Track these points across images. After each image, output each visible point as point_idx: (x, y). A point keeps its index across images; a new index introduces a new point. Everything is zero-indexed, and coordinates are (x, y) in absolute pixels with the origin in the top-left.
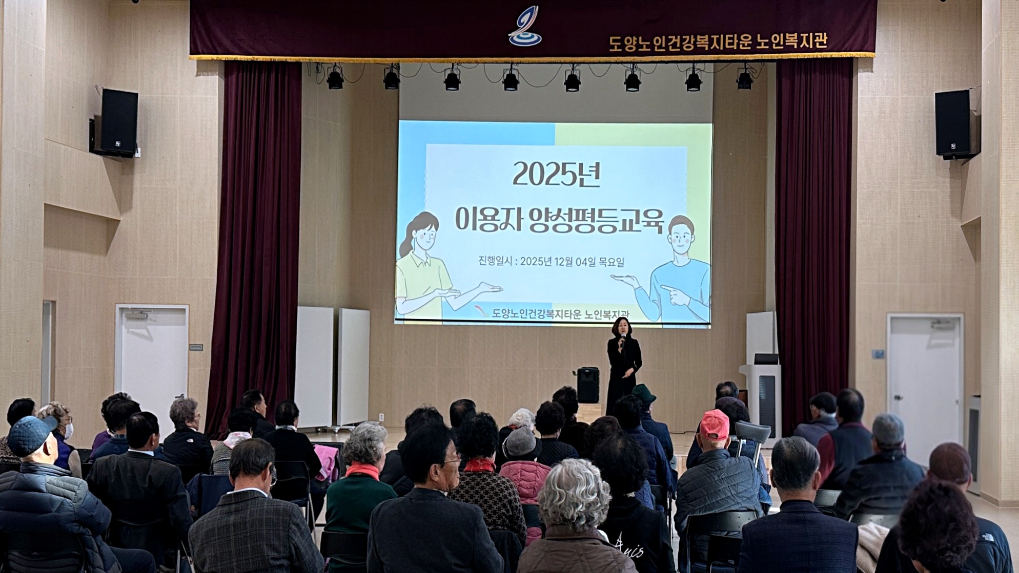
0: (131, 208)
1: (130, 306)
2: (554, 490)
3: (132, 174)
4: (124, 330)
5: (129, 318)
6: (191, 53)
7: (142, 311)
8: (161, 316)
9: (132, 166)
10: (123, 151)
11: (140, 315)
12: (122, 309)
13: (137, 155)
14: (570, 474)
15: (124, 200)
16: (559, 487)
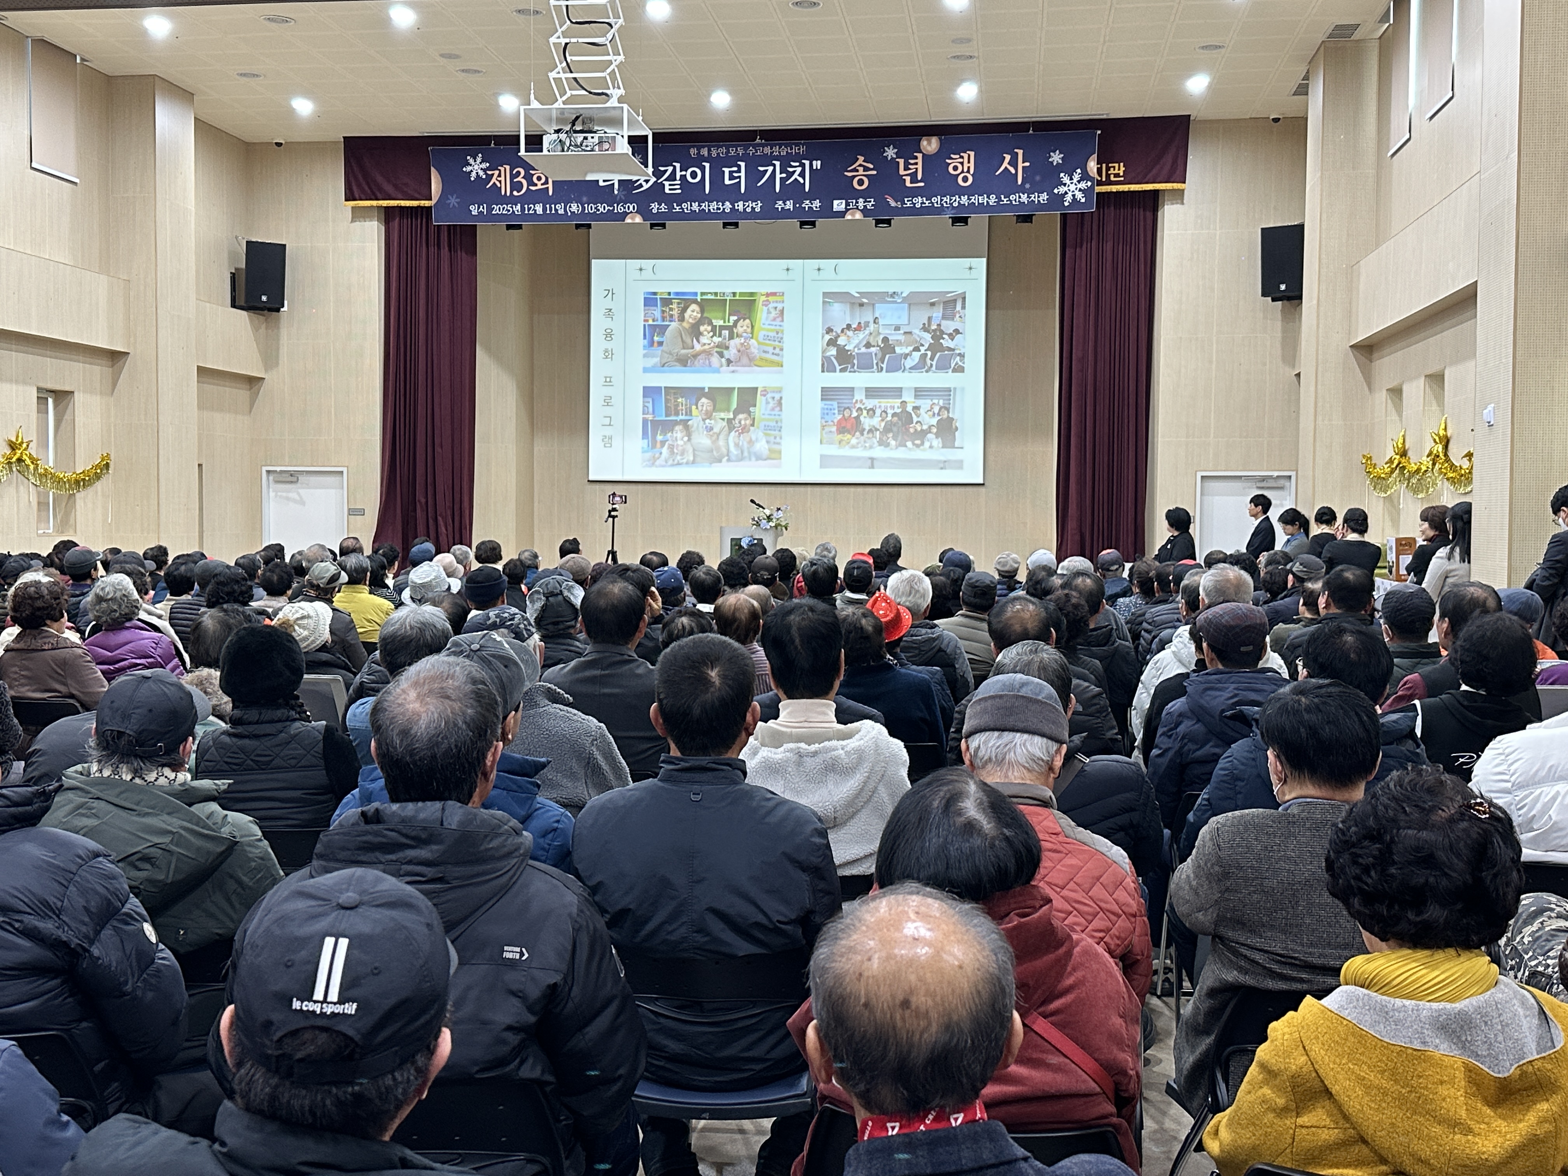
0: (277, 364)
1: (278, 469)
3: (278, 328)
4: (272, 494)
5: (277, 482)
6: (347, 199)
7: (292, 474)
8: (313, 479)
9: (278, 320)
10: (268, 306)
11: (291, 478)
12: (268, 472)
13: (285, 309)
15: (270, 358)
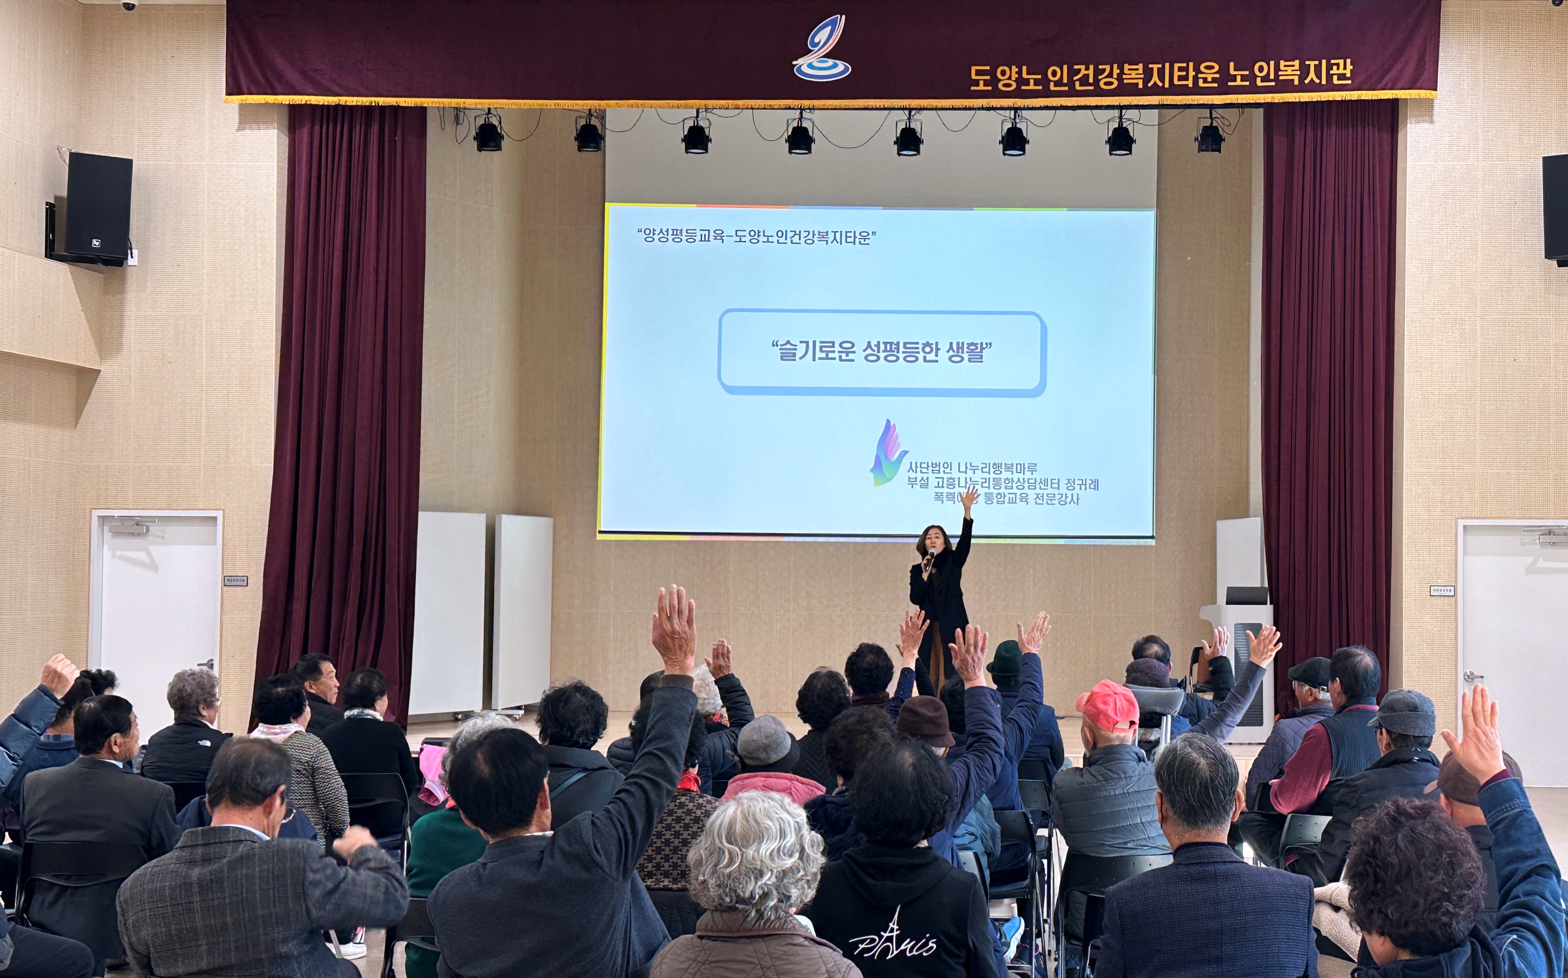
0: (119, 349)
1: (117, 513)
2: (720, 845)
3: (123, 291)
4: (107, 553)
5: (116, 533)
6: (229, 93)
7: (138, 522)
8: (173, 530)
9: (123, 280)
10: (105, 256)
11: (135, 528)
12: (103, 519)
13: (131, 261)
14: (751, 819)
15: (107, 338)
16: (730, 843)
